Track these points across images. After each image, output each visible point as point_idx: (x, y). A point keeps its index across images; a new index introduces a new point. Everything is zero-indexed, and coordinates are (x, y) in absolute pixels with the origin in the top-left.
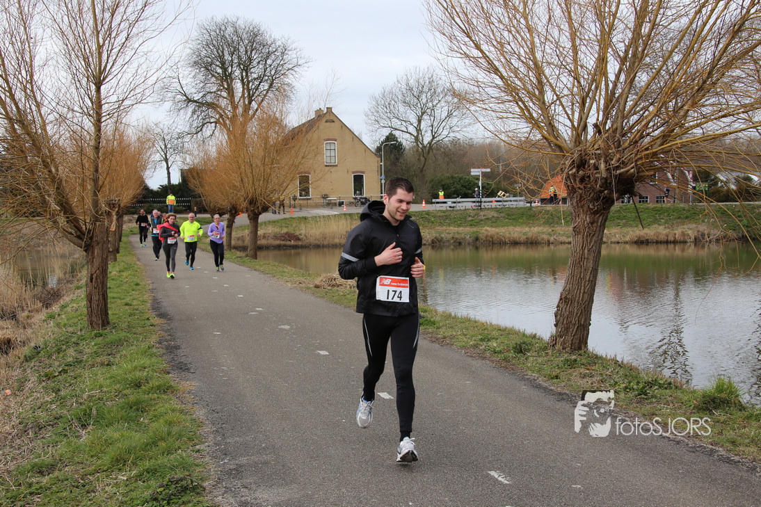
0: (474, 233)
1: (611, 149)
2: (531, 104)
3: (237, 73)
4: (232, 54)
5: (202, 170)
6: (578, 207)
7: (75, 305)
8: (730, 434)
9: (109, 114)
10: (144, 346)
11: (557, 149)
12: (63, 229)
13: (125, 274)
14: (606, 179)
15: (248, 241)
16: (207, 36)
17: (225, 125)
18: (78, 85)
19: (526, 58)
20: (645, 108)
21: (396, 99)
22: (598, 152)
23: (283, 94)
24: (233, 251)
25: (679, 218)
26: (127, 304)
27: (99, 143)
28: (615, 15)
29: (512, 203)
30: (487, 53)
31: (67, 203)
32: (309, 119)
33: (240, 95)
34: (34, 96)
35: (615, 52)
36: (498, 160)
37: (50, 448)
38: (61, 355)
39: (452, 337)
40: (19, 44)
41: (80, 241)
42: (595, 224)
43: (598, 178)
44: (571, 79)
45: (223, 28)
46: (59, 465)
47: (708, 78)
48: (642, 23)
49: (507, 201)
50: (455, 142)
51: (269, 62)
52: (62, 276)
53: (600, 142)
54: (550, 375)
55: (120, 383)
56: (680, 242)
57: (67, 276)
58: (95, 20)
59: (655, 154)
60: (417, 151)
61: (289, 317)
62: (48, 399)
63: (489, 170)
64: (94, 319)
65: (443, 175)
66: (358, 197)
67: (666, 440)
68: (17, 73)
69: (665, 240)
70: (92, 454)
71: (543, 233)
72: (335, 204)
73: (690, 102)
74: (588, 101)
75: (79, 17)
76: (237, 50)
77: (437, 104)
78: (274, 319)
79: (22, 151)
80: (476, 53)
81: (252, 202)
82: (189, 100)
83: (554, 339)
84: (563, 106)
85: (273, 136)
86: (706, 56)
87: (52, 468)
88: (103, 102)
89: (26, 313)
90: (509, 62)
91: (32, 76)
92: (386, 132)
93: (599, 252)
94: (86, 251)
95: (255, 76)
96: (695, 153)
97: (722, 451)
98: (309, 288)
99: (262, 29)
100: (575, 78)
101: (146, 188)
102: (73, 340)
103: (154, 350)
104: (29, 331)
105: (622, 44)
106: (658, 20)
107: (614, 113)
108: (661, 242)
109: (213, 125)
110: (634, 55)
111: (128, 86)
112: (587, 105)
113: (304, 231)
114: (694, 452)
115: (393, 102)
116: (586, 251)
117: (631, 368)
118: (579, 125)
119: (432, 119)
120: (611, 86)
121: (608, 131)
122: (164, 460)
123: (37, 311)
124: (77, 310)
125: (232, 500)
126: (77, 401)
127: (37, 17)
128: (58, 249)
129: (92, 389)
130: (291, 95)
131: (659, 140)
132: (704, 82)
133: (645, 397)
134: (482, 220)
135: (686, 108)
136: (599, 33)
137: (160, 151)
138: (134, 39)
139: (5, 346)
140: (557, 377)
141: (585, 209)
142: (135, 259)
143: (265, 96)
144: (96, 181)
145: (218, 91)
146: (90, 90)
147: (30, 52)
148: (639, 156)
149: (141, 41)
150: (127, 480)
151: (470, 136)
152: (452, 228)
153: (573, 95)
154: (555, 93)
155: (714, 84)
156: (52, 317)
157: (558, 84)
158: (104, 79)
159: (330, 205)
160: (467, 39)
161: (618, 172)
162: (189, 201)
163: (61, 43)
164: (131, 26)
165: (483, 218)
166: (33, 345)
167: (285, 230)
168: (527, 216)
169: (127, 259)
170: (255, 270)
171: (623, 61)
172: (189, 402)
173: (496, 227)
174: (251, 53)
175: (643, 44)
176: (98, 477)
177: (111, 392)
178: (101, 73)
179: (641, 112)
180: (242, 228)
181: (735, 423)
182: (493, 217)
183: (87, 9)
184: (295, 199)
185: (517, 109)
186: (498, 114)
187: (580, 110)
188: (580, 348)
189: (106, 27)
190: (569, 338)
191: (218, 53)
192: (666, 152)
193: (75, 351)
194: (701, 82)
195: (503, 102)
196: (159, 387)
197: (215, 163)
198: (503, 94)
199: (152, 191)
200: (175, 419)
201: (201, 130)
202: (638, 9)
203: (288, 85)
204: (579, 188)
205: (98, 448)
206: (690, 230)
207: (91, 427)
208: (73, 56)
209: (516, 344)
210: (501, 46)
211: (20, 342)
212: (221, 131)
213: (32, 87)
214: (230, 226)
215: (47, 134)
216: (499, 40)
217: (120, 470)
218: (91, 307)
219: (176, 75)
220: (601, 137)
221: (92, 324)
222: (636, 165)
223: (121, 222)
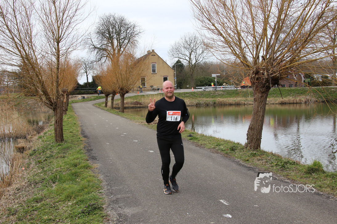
0: (213, 101)
1: (269, 66)
2: (236, 48)
3: (115, 36)
4: (113, 28)
5: (101, 76)
6: (256, 90)
7: (50, 133)
8: (319, 183)
9: (62, 55)
10: (78, 149)
11: (247, 67)
12: (45, 102)
13: (70, 120)
14: (267, 79)
15: (120, 105)
16: (102, 21)
17: (110, 58)
18: (50, 43)
19: (233, 29)
20: (283, 49)
21: (181, 46)
22: (264, 67)
23: (134, 44)
24: (114, 109)
25: (298, 93)
26: (71, 132)
27: (59, 66)
28: (270, 11)
29: (229, 88)
30: (217, 27)
31: (46, 91)
32: (145, 55)
33: (116, 45)
34: (32, 48)
35: (270, 26)
36: (223, 71)
37: (41, 192)
38: (44, 153)
39: (205, 144)
40: (26, 27)
41: (52, 107)
42: (263, 97)
43: (264, 78)
44: (252, 38)
45: (109, 18)
46: (44, 199)
47: (308, 37)
48: (281, 14)
49: (227, 87)
50: (205, 63)
51: (128, 31)
52: (44, 120)
53: (264, 64)
54: (245, 160)
55: (68, 165)
56: (299, 103)
57: (46, 120)
58: (57, 16)
59: (287, 68)
60: (190, 67)
61: (137, 137)
62: (40, 172)
63: (219, 75)
64: (58, 138)
65: (200, 77)
68: (25, 39)
69: (293, 102)
70: (57, 194)
71: (242, 100)
72: (156, 90)
73: (301, 47)
74: (259, 46)
75: (50, 15)
76: (114, 26)
77: (198, 47)
78: (131, 137)
79: (28, 70)
80: (213, 28)
81: (122, 89)
82: (95, 48)
83: (247, 145)
84: (249, 49)
85: (130, 62)
86: (308, 27)
87: (41, 200)
88: (60, 50)
89: (30, 136)
90: (226, 31)
91: (31, 40)
92: (177, 59)
93: (265, 109)
94: (54, 111)
95: (122, 37)
96: (304, 68)
99: (125, 18)
100: (254, 37)
101: (78, 84)
102: (49, 147)
103: (82, 151)
104: (31, 143)
106: (288, 13)
107: (270, 51)
108: (291, 103)
109: (105, 57)
110: (278, 27)
111: (70, 43)
112: (259, 48)
113: (143, 101)
115: (179, 47)
116: (259, 108)
117: (279, 156)
118: (256, 57)
119: (196, 54)
120: (269, 40)
121: (267, 59)
122: (86, 196)
123: (35, 135)
124: (51, 135)
125: (115, 213)
126: (51, 172)
127: (33, 16)
128: (42, 110)
129: (57, 167)
130: (137, 45)
131: (289, 62)
133: (284, 168)
134: (217, 95)
135: (300, 49)
136: (263, 19)
137: (84, 68)
138: (72, 24)
139: (21, 150)
140: (248, 160)
141: (259, 91)
142: (74, 113)
143: (127, 45)
145: (107, 44)
146: (55, 45)
147: (30, 30)
148: (280, 69)
149: (75, 24)
150: (72, 205)
151: (211, 61)
152: (204, 99)
153: (253, 44)
154: (246, 43)
155: (311, 39)
156: (40, 138)
157: (247, 40)
158: (60, 40)
159: (154, 90)
160: (209, 22)
161: (272, 76)
163: (42, 26)
164: (71, 18)
165: (217, 94)
166: (33, 149)
167: (135, 101)
168: (235, 93)
169: (71, 113)
170: (123, 117)
171: (274, 30)
172: (97, 173)
173: (223, 98)
174: (121, 28)
175: (282, 23)
176: (60, 203)
177: (65, 169)
178: (59, 38)
179: (282, 51)
180: (118, 100)
181: (321, 179)
182: (221, 94)
183: (53, 12)
184: (139, 88)
185: (230, 50)
186: (222, 53)
187: (256, 50)
188: (257, 148)
189: (61, 19)
190: (253, 144)
191: (107, 28)
192: (291, 67)
193: (50, 152)
194: (306, 38)
195: (224, 48)
196: (84, 167)
197: (106, 74)
198: (224, 44)
199: (81, 85)
200: (91, 180)
201: (100, 60)
202: (279, 8)
203: (136, 41)
204: (256, 82)
205: (60, 191)
206: (303, 98)
207: (57, 183)
208: (48, 31)
209: (231, 147)
210: (223, 24)
211: (28, 148)
212: (109, 60)
213: (31, 44)
214: (113, 99)
215: (37, 63)
216: (222, 22)
217: (69, 200)
218: (56, 134)
219: (90, 38)
220: (265, 61)
221: (56, 141)
222: (280, 73)
223: (68, 98)
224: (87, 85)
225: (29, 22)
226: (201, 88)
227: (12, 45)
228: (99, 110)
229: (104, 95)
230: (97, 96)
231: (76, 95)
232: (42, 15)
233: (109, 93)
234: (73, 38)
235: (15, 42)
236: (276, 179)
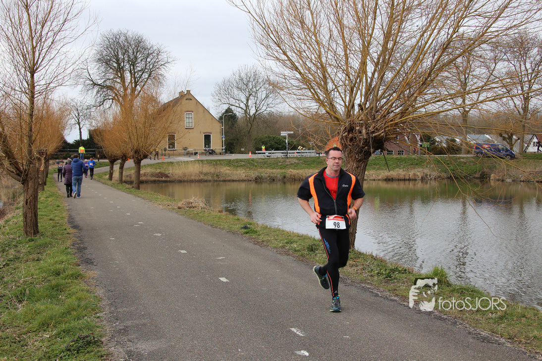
0: (283, 173)
1: (370, 120)
2: (319, 91)
3: (127, 66)
4: (124, 54)
5: (103, 130)
6: (349, 157)
7: (15, 220)
9: (39, 93)
10: (62, 247)
11: (336, 120)
12: (7, 169)
13: (50, 199)
14: (366, 139)
15: (134, 178)
16: (107, 42)
17: (119, 101)
18: (19, 73)
19: (315, 61)
20: (391, 95)
21: (232, 86)
22: (361, 122)
23: (157, 80)
24: (124, 184)
25: (412, 164)
26: (51, 220)
27: (33, 112)
28: (371, 36)
29: (307, 154)
30: (291, 57)
31: (10, 152)
32: (175, 98)
33: (129, 81)
35: (372, 58)
36: (298, 126)
38: (5, 254)
39: (268, 241)
41: (19, 177)
42: (359, 168)
43: (361, 138)
44: (344, 75)
45: (118, 37)
46: (3, 327)
47: (428, 77)
48: (388, 41)
49: (304, 153)
50: (271, 114)
51: (149, 60)
52: (6, 200)
53: (362, 116)
55: (45, 272)
56: (413, 180)
57: (10, 200)
58: (31, 30)
59: (396, 124)
61: (161, 228)
63: (292, 132)
64: (28, 230)
65: (263, 135)
66: (207, 149)
67: (403, 306)
69: (404, 178)
70: (26, 320)
72: (192, 154)
73: (417, 92)
74: (355, 89)
75: (20, 28)
76: (127, 51)
77: (259, 89)
78: (151, 229)
80: (284, 57)
81: (137, 152)
82: (95, 84)
84: (339, 92)
85: (151, 109)
86: (427, 63)
88: (35, 85)
90: (305, 63)
92: (226, 107)
94: (23, 184)
95: (139, 69)
96: (421, 124)
98: (174, 209)
99: (144, 38)
100: (347, 75)
101: (65, 142)
102: (13, 243)
103: (69, 250)
105: (376, 54)
106: (398, 39)
107: (371, 98)
108: (401, 180)
109: (111, 100)
110: (383, 61)
111: (53, 74)
112: (354, 91)
113: (170, 171)
114: (419, 313)
115: (230, 87)
117: (382, 261)
118: (349, 105)
119: (256, 99)
120: (369, 80)
121: (367, 109)
122: (74, 324)
124: (16, 223)
125: (121, 350)
126: (15, 285)
128: (3, 183)
129: (26, 277)
130: (163, 81)
131: (399, 115)
132: (426, 79)
133: (390, 279)
134: (288, 165)
135: (415, 95)
136: (361, 47)
137: (75, 117)
138: (58, 43)
141: (353, 158)
142: (57, 189)
143: (146, 82)
144: (30, 137)
145: (114, 78)
146: (27, 76)
148: (387, 125)
149: (62, 45)
150: (50, 337)
151: (280, 110)
152: (268, 170)
153: (345, 85)
154: (334, 84)
155: (432, 81)
157: (336, 79)
158: (36, 69)
159: (189, 154)
160: (278, 48)
161: (374, 135)
162: (94, 151)
163: (7, 45)
164: (55, 34)
165: (289, 163)
167: (158, 171)
168: (317, 162)
169: (51, 189)
170: (138, 197)
171: (377, 64)
172: (93, 285)
173: (297, 169)
174: (137, 54)
175: (389, 54)
176: (30, 336)
177: (39, 279)
178: (34, 65)
179: (388, 97)
180: (130, 169)
182: (295, 163)
183: (25, 22)
184: (165, 150)
185: (310, 94)
186: (298, 97)
187: (350, 95)
189: (38, 34)
191: (114, 53)
193: (15, 251)
194: (424, 79)
195: (301, 89)
196: (72, 275)
197: (112, 126)
198: (301, 84)
199: (69, 144)
200: (83, 296)
201: (103, 104)
202: (386, 32)
203: (161, 75)
204: (349, 145)
205: (30, 316)
206: (418, 172)
207: (25, 302)
208: (15, 54)
209: (309, 245)
210: (299, 53)
212: (116, 105)
214: (122, 168)
216: (298, 49)
217: (45, 330)
218: (26, 221)
219: (86, 67)
220: (363, 113)
221: (26, 233)
222: (385, 131)
223: (47, 164)
228: (99, 185)
229: (107, 161)
230: (97, 162)
232: (6, 27)
233: (115, 158)
234: (58, 68)
236: (377, 295)
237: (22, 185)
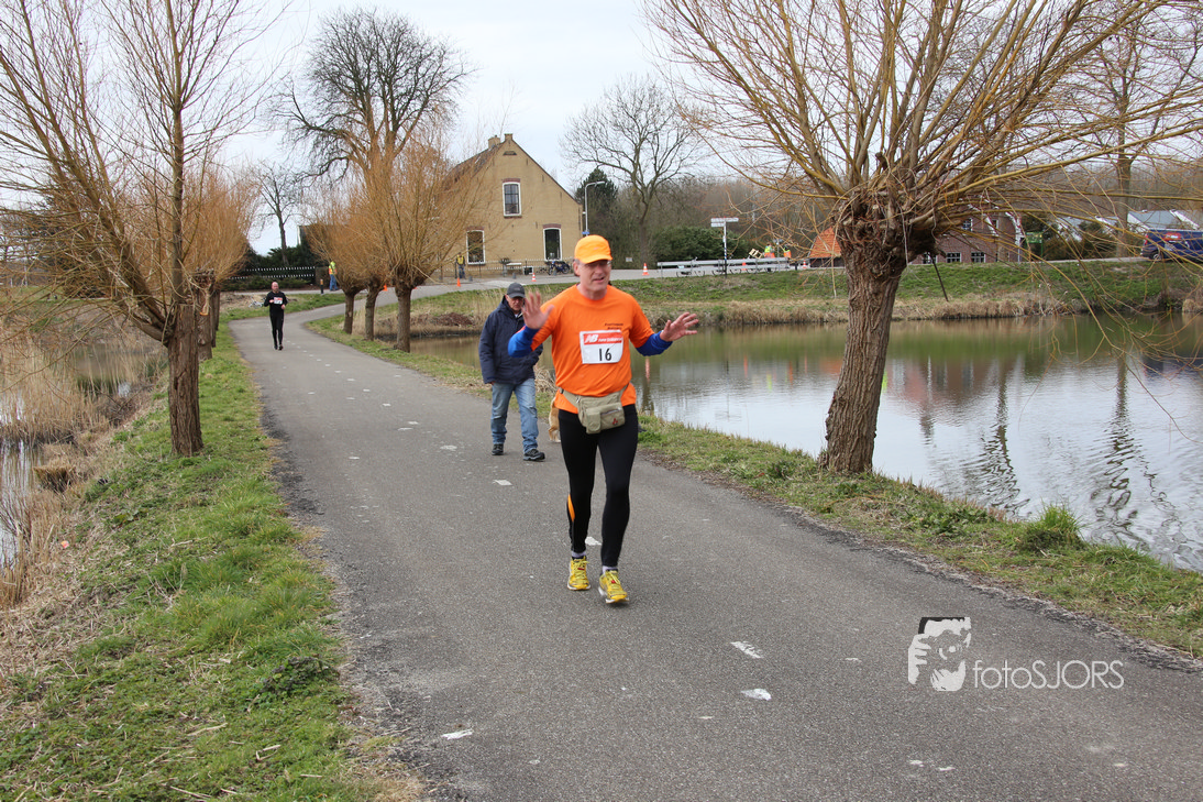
0: (716, 309)
1: (902, 189)
2: (789, 127)
3: (377, 86)
4: (369, 60)
5: (329, 226)
6: (857, 272)
7: (154, 421)
8: (1063, 582)
9: (193, 151)
10: (252, 477)
11: (827, 190)
12: (135, 316)
13: (224, 376)
14: (895, 231)
15: (396, 328)
16: (332, 35)
17: (360, 161)
18: (148, 110)
19: (780, 61)
20: (947, 131)
21: (603, 121)
22: (884, 193)
23: (442, 115)
24: (376, 340)
25: (1003, 283)
26: (227, 419)
27: (181, 191)
29: (770, 266)
30: (725, 55)
31: (138, 278)
32: (479, 152)
33: (381, 118)
34: (88, 127)
35: (904, 48)
36: (749, 206)
37: (125, 621)
38: (137, 492)
39: (685, 457)
40: (64, 52)
41: (158, 332)
42: (881, 296)
43: (883, 230)
44: (845, 91)
45: (355, 22)
46: (137, 644)
47: (1032, 88)
48: (942, 10)
49: (762, 263)
50: (689, 181)
51: (422, 70)
53: (885, 181)
54: (819, 508)
55: (219, 530)
56: (1005, 317)
57: (143, 380)
58: (170, 16)
59: (962, 195)
60: (635, 194)
61: (455, 434)
62: (121, 554)
63: (736, 220)
64: (182, 441)
65: (672, 228)
66: (553, 261)
68: (62, 94)
69: (984, 314)
70: (182, 628)
71: (814, 308)
72: (520, 272)
73: (1008, 122)
74: (869, 120)
75: (148, 13)
76: (374, 53)
77: (661, 127)
78: (434, 436)
79: (73, 206)
80: (710, 56)
82: (309, 127)
83: (825, 457)
84: (834, 129)
85: (429, 177)
86: (1030, 56)
87: (128, 648)
88: (185, 134)
89: (87, 434)
90: (757, 68)
91: (83, 99)
92: (590, 168)
93: (887, 335)
94: (166, 345)
95: (402, 90)
96: (1016, 194)
97: (1051, 606)
98: (483, 392)
99: (411, 23)
100: (850, 89)
101: (251, 254)
102: (153, 470)
103: (267, 483)
104: (92, 458)
105: (916, 40)
107: (905, 138)
108: (978, 317)
109: (344, 161)
110: (932, 56)
111: (219, 109)
112: (867, 126)
113: (475, 312)
115: (599, 124)
116: (868, 333)
117: (932, 495)
118: (856, 156)
119: (655, 148)
120: (900, 100)
121: (896, 163)
122: (280, 636)
123: (103, 430)
124: (157, 428)
125: (377, 689)
126: (160, 556)
127: (86, 14)
129: (181, 539)
130: (454, 117)
131: (966, 176)
132: (1028, 94)
133: (950, 534)
134: (728, 291)
135: (1004, 129)
136: (882, 24)
137: (270, 200)
138: (226, 42)
139: (58, 481)
140: (829, 510)
141: (867, 274)
142: (237, 355)
143: (418, 118)
145: (350, 113)
146: (166, 116)
147: (80, 64)
148: (939, 199)
149: (235, 45)
150: (232, 663)
151: (707, 172)
152: (685, 303)
153: (847, 113)
154: (822, 111)
155: (1041, 96)
156: (122, 438)
157: (826, 99)
158: (185, 101)
159: (513, 272)
160: (697, 36)
161: (911, 221)
162: (313, 271)
163: (121, 50)
164: (222, 23)
165: (729, 288)
166: (97, 478)
167: (449, 310)
168: (790, 283)
169: (227, 355)
170: (407, 367)
171: (917, 65)
172: (316, 555)
173: (747, 300)
174: (396, 57)
175: (944, 39)
176: (192, 660)
177: (207, 543)
178: (180, 92)
179: (944, 136)
180: (388, 308)
181: (1070, 567)
182: (743, 286)
185: (770, 135)
186: (743, 142)
187: (858, 135)
188: (861, 469)
189: (185, 25)
190: (846, 455)
191: (348, 58)
192: (976, 193)
193: (157, 485)
194: (1024, 93)
195: (749, 125)
196: (273, 535)
197: (348, 216)
198: (749, 113)
199: (259, 258)
200: (296, 579)
201: (327, 169)
203: (449, 102)
204: (858, 245)
205: (191, 619)
206: (1018, 299)
207: (180, 591)
208: (140, 69)
209: (773, 465)
210: (745, 45)
211: (80, 474)
212: (356, 172)
213: (84, 114)
214: (371, 306)
215: (107, 181)
216: (742, 37)
217: (221, 649)
218: (176, 424)
219: (288, 91)
220: (887, 173)
221: (178, 448)
222: (936, 212)
223: (216, 303)
224: (281, 258)
225: (74, 37)
226: (676, 267)
227: (15, 116)
228: (325, 343)
229: (341, 291)
230: (317, 295)
231: (244, 291)
232: (120, 13)
233: (357, 285)
234: (228, 96)
235: (28, 107)
236: (920, 570)
237: (164, 347)
